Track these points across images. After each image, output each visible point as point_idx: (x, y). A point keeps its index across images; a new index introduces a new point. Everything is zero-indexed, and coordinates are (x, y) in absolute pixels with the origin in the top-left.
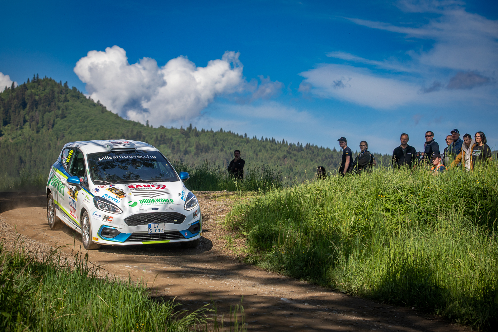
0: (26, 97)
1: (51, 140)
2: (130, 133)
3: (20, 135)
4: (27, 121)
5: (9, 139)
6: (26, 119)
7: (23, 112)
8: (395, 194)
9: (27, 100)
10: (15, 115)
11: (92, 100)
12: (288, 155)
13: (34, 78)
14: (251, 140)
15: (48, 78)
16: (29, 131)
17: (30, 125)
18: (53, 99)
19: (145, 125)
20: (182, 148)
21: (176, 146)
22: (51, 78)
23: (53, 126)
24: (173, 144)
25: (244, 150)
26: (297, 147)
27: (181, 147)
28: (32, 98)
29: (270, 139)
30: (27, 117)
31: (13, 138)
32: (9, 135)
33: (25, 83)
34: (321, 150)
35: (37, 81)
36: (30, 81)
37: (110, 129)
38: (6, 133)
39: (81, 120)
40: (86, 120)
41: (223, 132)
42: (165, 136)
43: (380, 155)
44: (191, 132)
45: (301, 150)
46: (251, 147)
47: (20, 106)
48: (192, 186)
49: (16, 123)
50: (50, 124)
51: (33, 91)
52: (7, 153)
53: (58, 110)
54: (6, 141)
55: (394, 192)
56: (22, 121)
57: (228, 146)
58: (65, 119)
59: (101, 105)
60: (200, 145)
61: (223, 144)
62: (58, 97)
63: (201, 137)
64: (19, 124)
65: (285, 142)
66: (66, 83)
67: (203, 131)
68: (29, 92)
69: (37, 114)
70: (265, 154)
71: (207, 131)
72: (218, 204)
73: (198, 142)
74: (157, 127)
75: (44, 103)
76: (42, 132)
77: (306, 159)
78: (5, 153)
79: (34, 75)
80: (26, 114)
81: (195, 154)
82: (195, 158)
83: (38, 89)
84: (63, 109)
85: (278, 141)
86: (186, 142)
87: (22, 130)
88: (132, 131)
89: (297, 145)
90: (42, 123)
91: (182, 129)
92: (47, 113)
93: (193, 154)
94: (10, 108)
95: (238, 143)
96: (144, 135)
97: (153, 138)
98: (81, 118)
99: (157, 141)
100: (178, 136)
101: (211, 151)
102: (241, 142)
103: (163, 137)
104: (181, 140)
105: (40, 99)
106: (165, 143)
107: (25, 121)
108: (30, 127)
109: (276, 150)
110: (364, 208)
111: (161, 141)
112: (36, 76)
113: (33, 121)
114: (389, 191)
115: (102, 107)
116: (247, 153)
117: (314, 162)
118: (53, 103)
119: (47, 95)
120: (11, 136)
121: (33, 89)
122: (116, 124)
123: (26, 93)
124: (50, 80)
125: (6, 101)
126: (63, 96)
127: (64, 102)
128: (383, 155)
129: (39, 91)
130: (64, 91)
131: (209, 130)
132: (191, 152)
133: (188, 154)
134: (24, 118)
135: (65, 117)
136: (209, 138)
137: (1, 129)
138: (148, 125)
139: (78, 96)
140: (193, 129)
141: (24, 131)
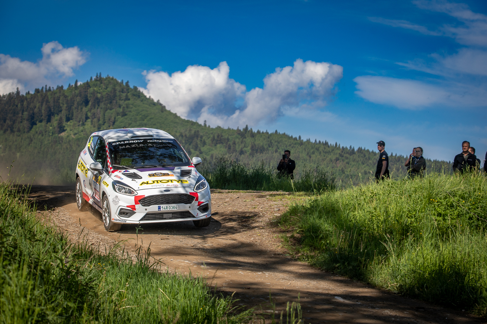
0: (88, 94)
2: (188, 132)
3: (82, 131)
4: (89, 118)
5: (71, 135)
6: (88, 116)
7: (85, 109)
8: (447, 199)
9: (89, 97)
10: (78, 111)
11: (153, 100)
12: (340, 158)
13: (97, 76)
14: (305, 142)
15: (110, 77)
16: (91, 127)
17: (92, 121)
18: (115, 97)
19: (203, 124)
20: (238, 148)
21: (232, 146)
22: (113, 77)
23: (114, 123)
24: (230, 144)
25: (298, 151)
26: (349, 150)
27: (237, 146)
28: (94, 96)
29: (323, 142)
30: (89, 114)
31: (75, 134)
32: (71, 130)
33: (87, 81)
34: (372, 153)
35: (99, 79)
36: (93, 79)
37: (169, 127)
38: (68, 129)
39: (141, 118)
40: (146, 118)
41: (278, 134)
42: (222, 136)
43: (430, 160)
44: (247, 133)
45: (353, 154)
46: (305, 149)
47: (82, 103)
48: (249, 185)
49: (78, 119)
50: (111, 122)
51: (95, 89)
52: (68, 148)
53: (119, 108)
54: (68, 136)
55: (446, 198)
56: (84, 117)
57: (283, 148)
58: (126, 117)
59: (161, 104)
60: (255, 146)
61: (277, 146)
62: (120, 96)
63: (256, 138)
64: (81, 121)
65: (338, 145)
66: (128, 82)
67: (259, 132)
68: (91, 90)
69: (99, 111)
70: (318, 157)
71: (263, 133)
72: (274, 203)
73: (254, 143)
74: (214, 127)
75: (106, 101)
76: (103, 128)
77: (358, 162)
78: (67, 148)
79: (97, 74)
80: (88, 111)
81: (250, 154)
82: (251, 158)
83: (100, 87)
84: (124, 107)
85: (331, 144)
86: (242, 142)
87: (83, 126)
88: (190, 130)
89: (349, 148)
90: (103, 120)
91: (238, 130)
92: (108, 111)
93: (248, 155)
94: (72, 104)
95: (292, 145)
96: (201, 134)
97: (210, 137)
98: (140, 116)
99: (214, 140)
100: (234, 136)
101: (265, 152)
102: (295, 144)
103: (219, 137)
104: (237, 140)
105: (102, 97)
106: (222, 143)
107: (87, 118)
108: (92, 124)
109: (329, 152)
110: (416, 212)
111: (218, 141)
112: (99, 75)
113: (95, 117)
114: (441, 196)
115: (162, 106)
116: (301, 155)
117: (365, 165)
118: (115, 101)
119: (109, 93)
120: (73, 132)
121: (95, 87)
122: (175, 123)
123: (88, 90)
124: (112, 79)
125: (69, 98)
126: (124, 94)
127: (125, 100)
128: (432, 161)
129: (101, 89)
130: (125, 90)
131: (265, 131)
132: (246, 152)
133: (244, 154)
134: (86, 114)
135: (126, 115)
136: (264, 139)
137: (64, 125)
138: (205, 125)
139: (140, 95)
140: (249, 130)
141: (86, 128)
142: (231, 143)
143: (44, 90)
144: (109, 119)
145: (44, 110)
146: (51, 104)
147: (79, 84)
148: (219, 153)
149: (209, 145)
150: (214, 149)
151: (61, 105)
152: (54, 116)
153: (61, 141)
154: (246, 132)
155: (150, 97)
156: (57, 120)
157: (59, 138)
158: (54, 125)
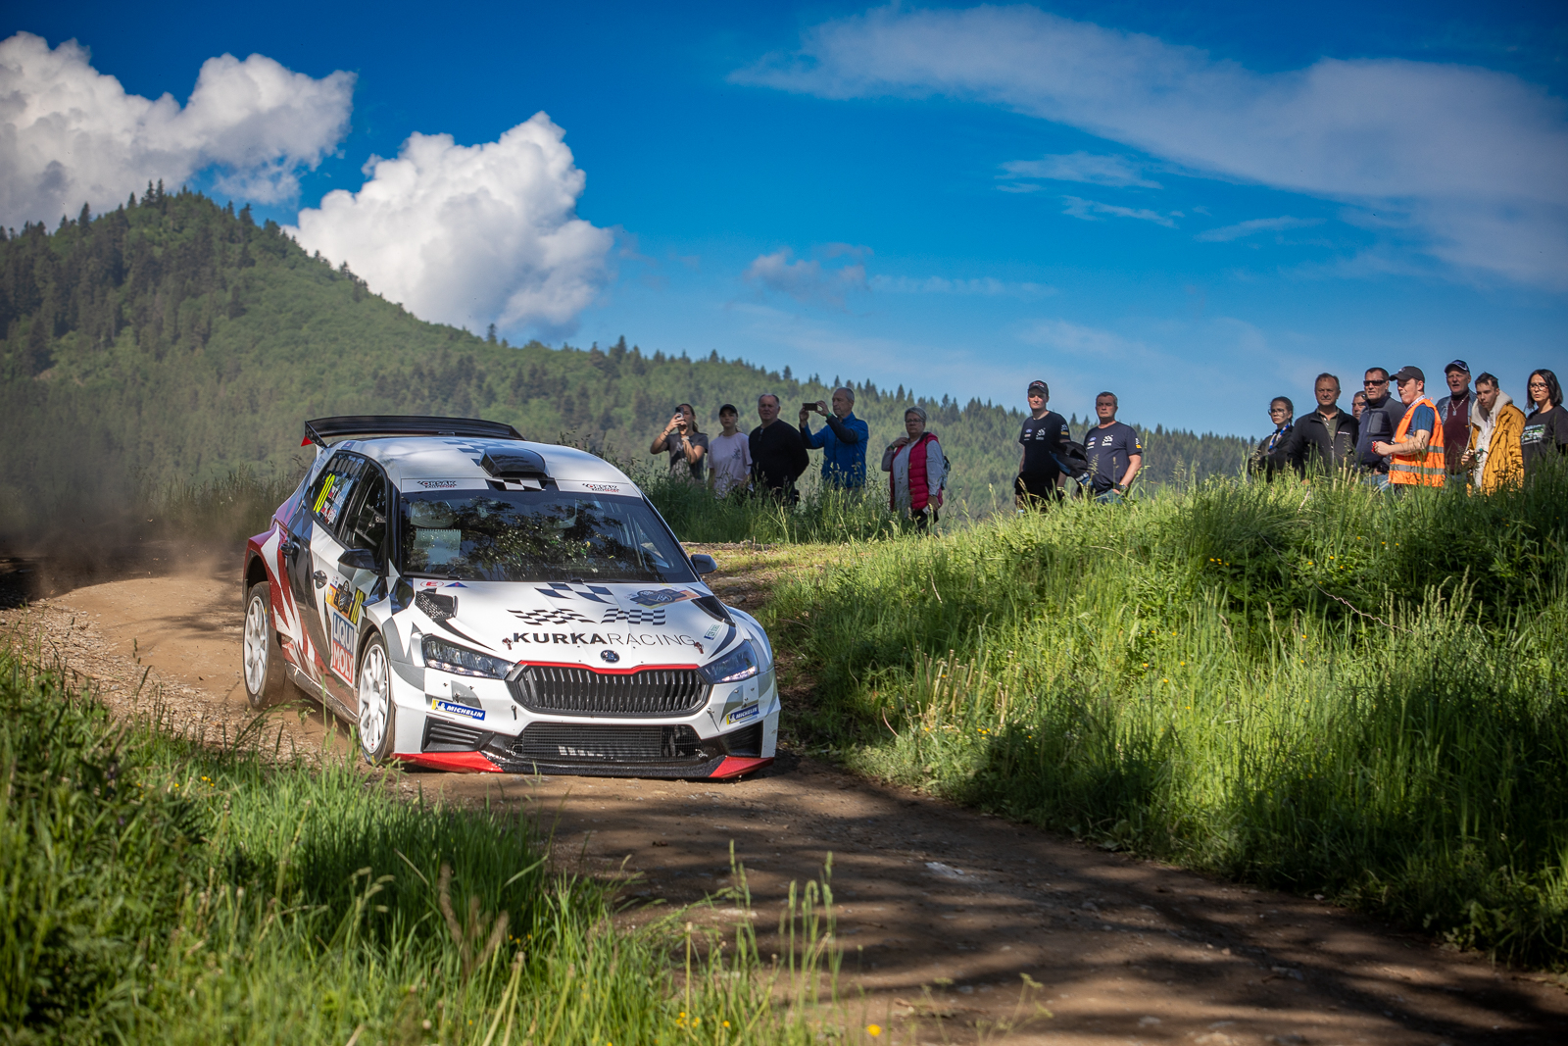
0: (124, 249)
1: (200, 381)
2: (438, 361)
3: (107, 366)
4: (128, 324)
5: (71, 377)
6: (126, 317)
7: (114, 296)
8: (1260, 558)
9: (127, 258)
10: (92, 303)
11: (326, 263)
13: (150, 192)
14: (803, 386)
15: (190, 193)
16: (134, 353)
17: (137, 334)
18: (208, 256)
19: (484, 337)
20: (596, 407)
21: (577, 402)
22: (200, 192)
23: (206, 338)
24: (569, 397)
26: (942, 409)
27: (592, 405)
28: (143, 253)
30: (128, 312)
31: (86, 374)
32: (72, 363)
33: (121, 206)
34: (1013, 418)
35: (157, 201)
36: (138, 201)
37: (380, 349)
38: (63, 360)
39: (292, 321)
40: (305, 322)
41: (720, 361)
42: (545, 373)
43: (1192, 436)
44: (623, 361)
45: (954, 420)
47: (106, 277)
49: (93, 328)
50: (198, 333)
51: (146, 231)
52: (65, 419)
53: (221, 291)
54: (63, 382)
56: (111, 321)
58: (243, 318)
59: (352, 277)
60: (650, 402)
62: (223, 251)
63: (652, 378)
64: (104, 332)
65: (906, 393)
66: (248, 208)
67: (659, 357)
68: (133, 231)
69: (159, 303)
71: (672, 359)
73: (644, 392)
74: (520, 346)
75: (179, 268)
76: (174, 355)
77: (968, 445)
78: (61, 419)
79: (151, 185)
80: (123, 303)
81: (634, 429)
82: (636, 438)
83: (161, 225)
84: (237, 289)
85: (884, 392)
86: (607, 391)
87: (111, 349)
88: (446, 356)
89: (940, 403)
90: (172, 329)
91: (595, 351)
92: (188, 300)
93: (628, 429)
94: (74, 282)
96: (481, 367)
97: (507, 377)
98: (290, 314)
99: (519, 386)
100: (583, 373)
103: (537, 376)
104: (592, 385)
105: (168, 256)
106: (545, 394)
107: (121, 324)
108: (138, 343)
109: (878, 417)
110: (1166, 600)
111: (532, 387)
112: (155, 187)
113: (146, 321)
114: (1241, 547)
115: (356, 283)
117: (991, 455)
118: (208, 270)
119: (188, 245)
120: (78, 367)
121: (146, 226)
122: (397, 334)
123: (124, 236)
124: (200, 199)
125: (64, 262)
126: (238, 248)
127: (240, 267)
128: (1199, 437)
129: (165, 232)
130: (239, 233)
131: (678, 355)
132: (621, 422)
133: (614, 428)
134: (119, 312)
135: (244, 311)
136: (678, 379)
137: (49, 345)
138: (492, 337)
139: (286, 250)
140: (628, 352)
141: (120, 354)
142: (573, 393)
144: (193, 326)
146: (9, 282)
147: (93, 214)
148: (536, 426)
149: (505, 402)
150: (520, 412)
151: (40, 285)
152: (18, 320)
153: (40, 399)
154: (620, 357)
155: (317, 253)
156: (26, 333)
157: (35, 387)
158: (17, 348)
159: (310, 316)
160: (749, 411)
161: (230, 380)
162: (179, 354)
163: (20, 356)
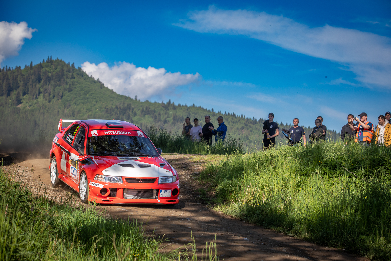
0: (41, 74)
1: (60, 108)
2: (122, 105)
3: (36, 104)
4: (41, 93)
5: (26, 106)
6: (41, 91)
7: (38, 86)
9: (42, 76)
10: (32, 87)
11: (93, 78)
12: (245, 127)
13: (48, 59)
14: (217, 114)
15: (59, 59)
16: (43, 101)
17: (44, 96)
18: (63, 76)
19: (134, 99)
20: (163, 118)
21: (158, 116)
22: (61, 59)
23: (62, 97)
26: (252, 121)
27: (162, 117)
28: (46, 75)
29: (231, 114)
30: (42, 90)
31: (30, 106)
32: (27, 103)
33: (41, 62)
35: (50, 61)
36: (45, 61)
37: (107, 101)
38: (24, 102)
41: (195, 107)
42: (150, 108)
45: (256, 123)
47: (36, 81)
48: (173, 149)
49: (33, 94)
50: (60, 96)
51: (47, 69)
53: (66, 85)
54: (24, 108)
56: (37, 92)
58: (72, 92)
59: (100, 82)
60: (177, 117)
62: (67, 75)
63: (177, 110)
64: (35, 95)
66: (74, 64)
67: (179, 105)
68: (44, 69)
69: (50, 88)
71: (183, 106)
72: (194, 164)
73: (175, 114)
74: (143, 101)
75: (55, 79)
76: (53, 101)
78: (23, 117)
79: (48, 57)
80: (41, 87)
81: (172, 123)
82: (173, 126)
83: (51, 67)
84: (70, 84)
85: (237, 116)
86: (166, 114)
87: (37, 99)
88: (124, 103)
89: (252, 119)
90: (53, 95)
91: (163, 103)
92: (57, 87)
94: (28, 82)
96: (133, 106)
97: (140, 109)
98: (84, 92)
99: (143, 112)
100: (159, 109)
103: (148, 109)
104: (162, 112)
105: (52, 76)
106: (150, 114)
107: (40, 93)
108: (44, 98)
109: (236, 122)
110: (307, 172)
111: (146, 112)
112: (50, 58)
113: (46, 92)
114: (327, 159)
115: (101, 84)
118: (63, 79)
119: (58, 73)
121: (47, 67)
122: (111, 97)
123: (41, 70)
124: (61, 61)
125: (25, 77)
126: (71, 74)
127: (71, 79)
129: (52, 69)
130: (71, 70)
132: (169, 122)
133: (167, 123)
134: (39, 90)
135: (72, 90)
136: (184, 111)
137: (21, 98)
138: (136, 99)
139: (83, 74)
140: (171, 103)
141: (39, 101)
142: (156, 114)
143: (5, 69)
144: (58, 94)
145: (5, 86)
146: (11, 81)
147: (33, 65)
148: (147, 122)
149: (139, 116)
150: (143, 119)
151: (19, 82)
152: (13, 91)
153: (18, 112)
154: (169, 105)
155: (91, 76)
156: (15, 95)
157: (17, 109)
158: (13, 99)
159: (89, 92)
160: (202, 120)
161: (67, 108)
162: (55, 101)
163: (13, 101)
